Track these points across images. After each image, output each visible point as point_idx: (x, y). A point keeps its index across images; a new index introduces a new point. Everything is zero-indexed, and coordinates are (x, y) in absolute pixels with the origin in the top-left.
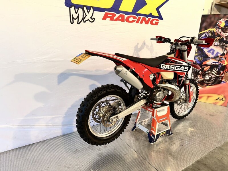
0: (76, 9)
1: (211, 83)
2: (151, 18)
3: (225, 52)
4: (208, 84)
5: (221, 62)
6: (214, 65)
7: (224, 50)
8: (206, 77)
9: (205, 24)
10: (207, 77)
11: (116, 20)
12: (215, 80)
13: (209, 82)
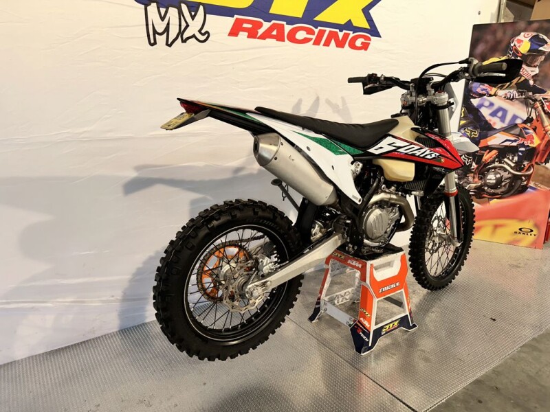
0: (161, 9)
1: (502, 192)
2: (351, 32)
3: (533, 115)
4: (493, 196)
5: (524, 138)
6: (506, 146)
7: (530, 109)
8: (489, 177)
9: (480, 48)
10: (491, 178)
11: (263, 37)
12: (510, 184)
13: (496, 191)
